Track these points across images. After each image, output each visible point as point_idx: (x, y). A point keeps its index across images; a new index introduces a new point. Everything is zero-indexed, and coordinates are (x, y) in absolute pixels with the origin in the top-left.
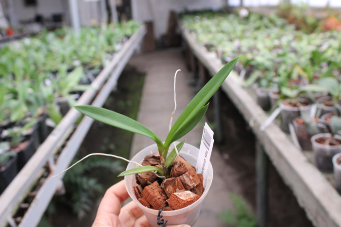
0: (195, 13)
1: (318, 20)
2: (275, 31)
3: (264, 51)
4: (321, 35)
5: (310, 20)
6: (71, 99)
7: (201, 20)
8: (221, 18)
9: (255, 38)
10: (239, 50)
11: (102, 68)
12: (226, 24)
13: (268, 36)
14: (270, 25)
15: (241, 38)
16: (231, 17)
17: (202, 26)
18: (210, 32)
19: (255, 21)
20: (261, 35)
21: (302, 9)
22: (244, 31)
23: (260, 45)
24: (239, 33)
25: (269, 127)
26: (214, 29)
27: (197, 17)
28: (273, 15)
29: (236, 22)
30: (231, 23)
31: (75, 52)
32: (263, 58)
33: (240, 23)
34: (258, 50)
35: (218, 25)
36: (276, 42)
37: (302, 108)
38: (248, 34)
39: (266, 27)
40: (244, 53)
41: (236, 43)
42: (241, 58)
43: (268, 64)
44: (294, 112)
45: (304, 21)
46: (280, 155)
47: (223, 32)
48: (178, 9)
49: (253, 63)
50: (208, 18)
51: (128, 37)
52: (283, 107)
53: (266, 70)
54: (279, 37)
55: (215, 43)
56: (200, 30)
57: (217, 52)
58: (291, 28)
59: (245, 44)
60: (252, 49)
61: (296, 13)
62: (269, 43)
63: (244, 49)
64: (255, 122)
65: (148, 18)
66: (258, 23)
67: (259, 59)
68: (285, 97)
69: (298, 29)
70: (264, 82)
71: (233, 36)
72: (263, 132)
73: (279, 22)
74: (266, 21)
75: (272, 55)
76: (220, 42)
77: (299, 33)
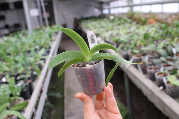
0: (87, 19)
1: (147, 19)
2: (127, 25)
3: (123, 35)
4: (148, 26)
5: (143, 19)
6: (42, 62)
7: (90, 22)
8: (101, 21)
9: (119, 29)
10: (112, 36)
11: (50, 48)
12: (103, 23)
13: (124, 28)
14: (125, 22)
15: (112, 29)
16: (105, 19)
17: (92, 25)
18: (96, 28)
19: (117, 21)
20: (121, 27)
21: (139, 14)
22: (113, 26)
23: (121, 32)
24: (110, 27)
25: (129, 67)
26: (98, 26)
27: (89, 21)
28: (125, 18)
29: (108, 22)
30: (106, 22)
31: (35, 42)
32: (123, 38)
33: (110, 22)
34: (121, 35)
35: (100, 24)
36: (128, 31)
37: (142, 57)
38: (115, 27)
39: (123, 23)
40: (115, 37)
41: (110, 32)
42: (114, 39)
43: (126, 41)
44: (139, 59)
45: (140, 20)
46: (135, 77)
47: (102, 27)
48: (78, 17)
49: (119, 41)
50: (94, 21)
51: (57, 33)
52: (134, 57)
53: (125, 43)
54: (129, 28)
55: (100, 33)
56: (91, 27)
57: (101, 37)
58: (134, 23)
59: (114, 32)
60: (118, 35)
61: (136, 16)
62: (125, 31)
63: (114, 35)
64: (123, 65)
65: (63, 22)
66: (119, 22)
67: (122, 39)
68: (135, 54)
69: (138, 23)
70: (125, 48)
71: (108, 29)
72: (127, 69)
73: (129, 21)
74: (122, 21)
75: (127, 37)
76: (102, 32)
77: (138, 26)
